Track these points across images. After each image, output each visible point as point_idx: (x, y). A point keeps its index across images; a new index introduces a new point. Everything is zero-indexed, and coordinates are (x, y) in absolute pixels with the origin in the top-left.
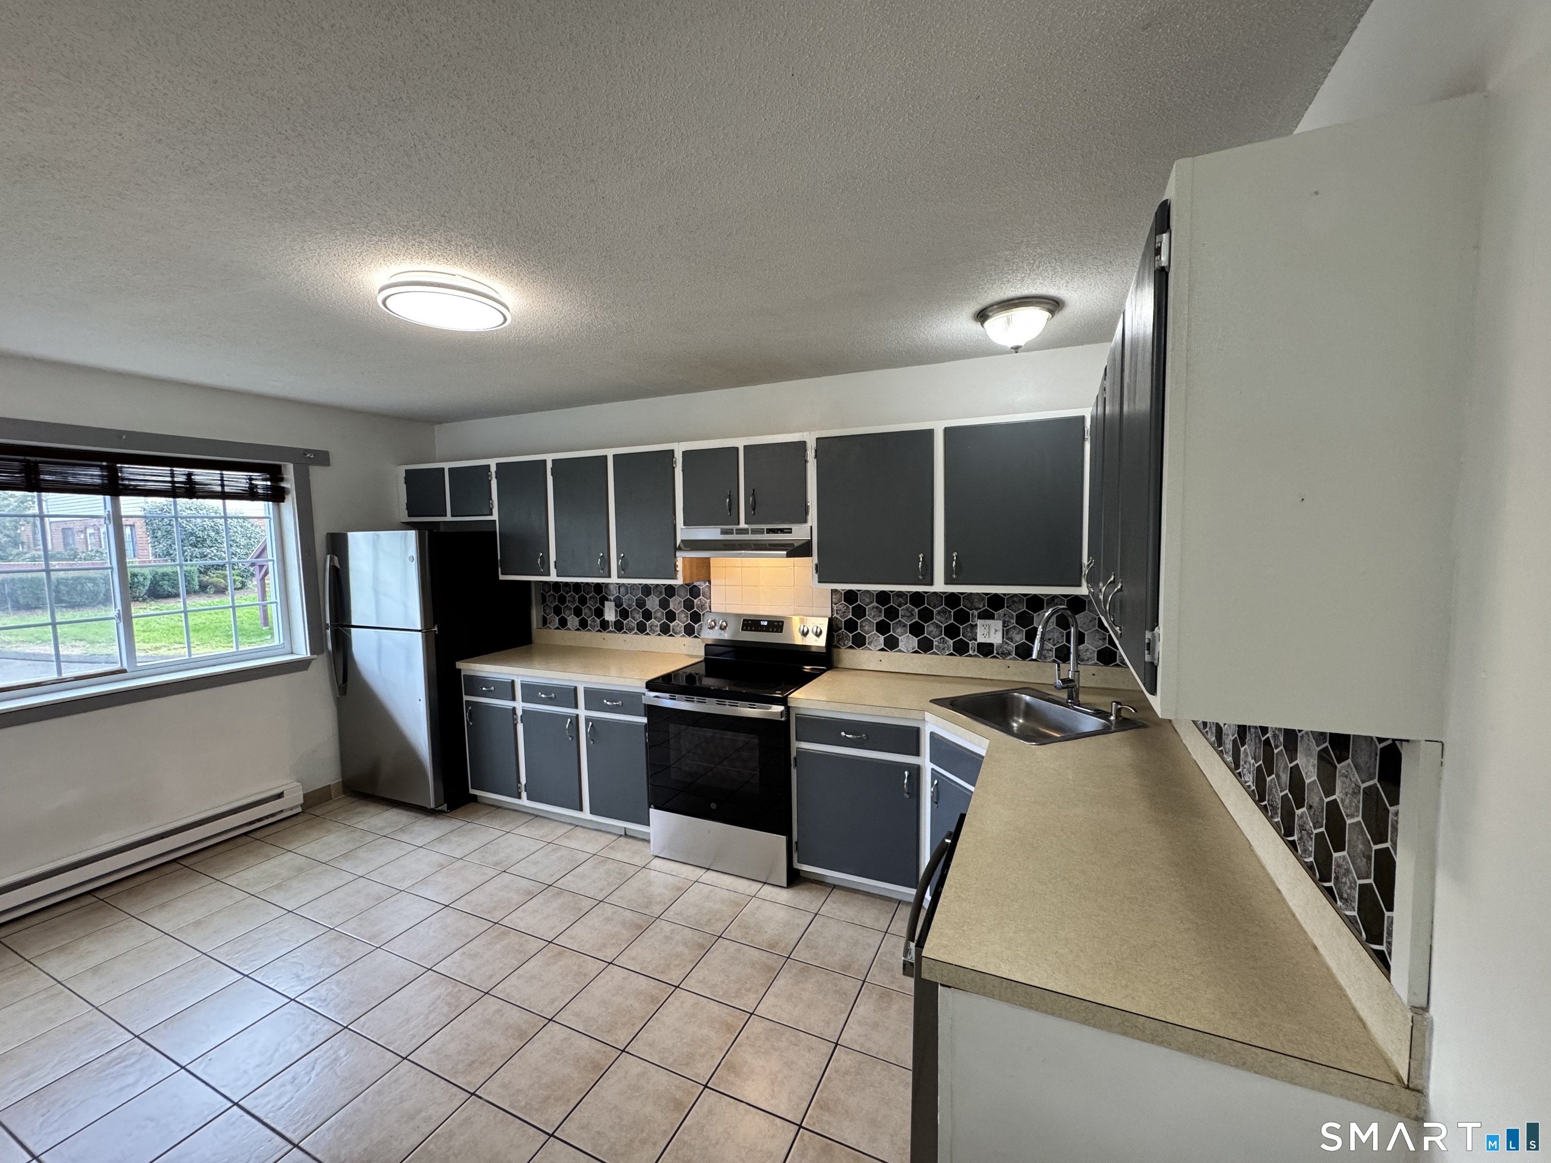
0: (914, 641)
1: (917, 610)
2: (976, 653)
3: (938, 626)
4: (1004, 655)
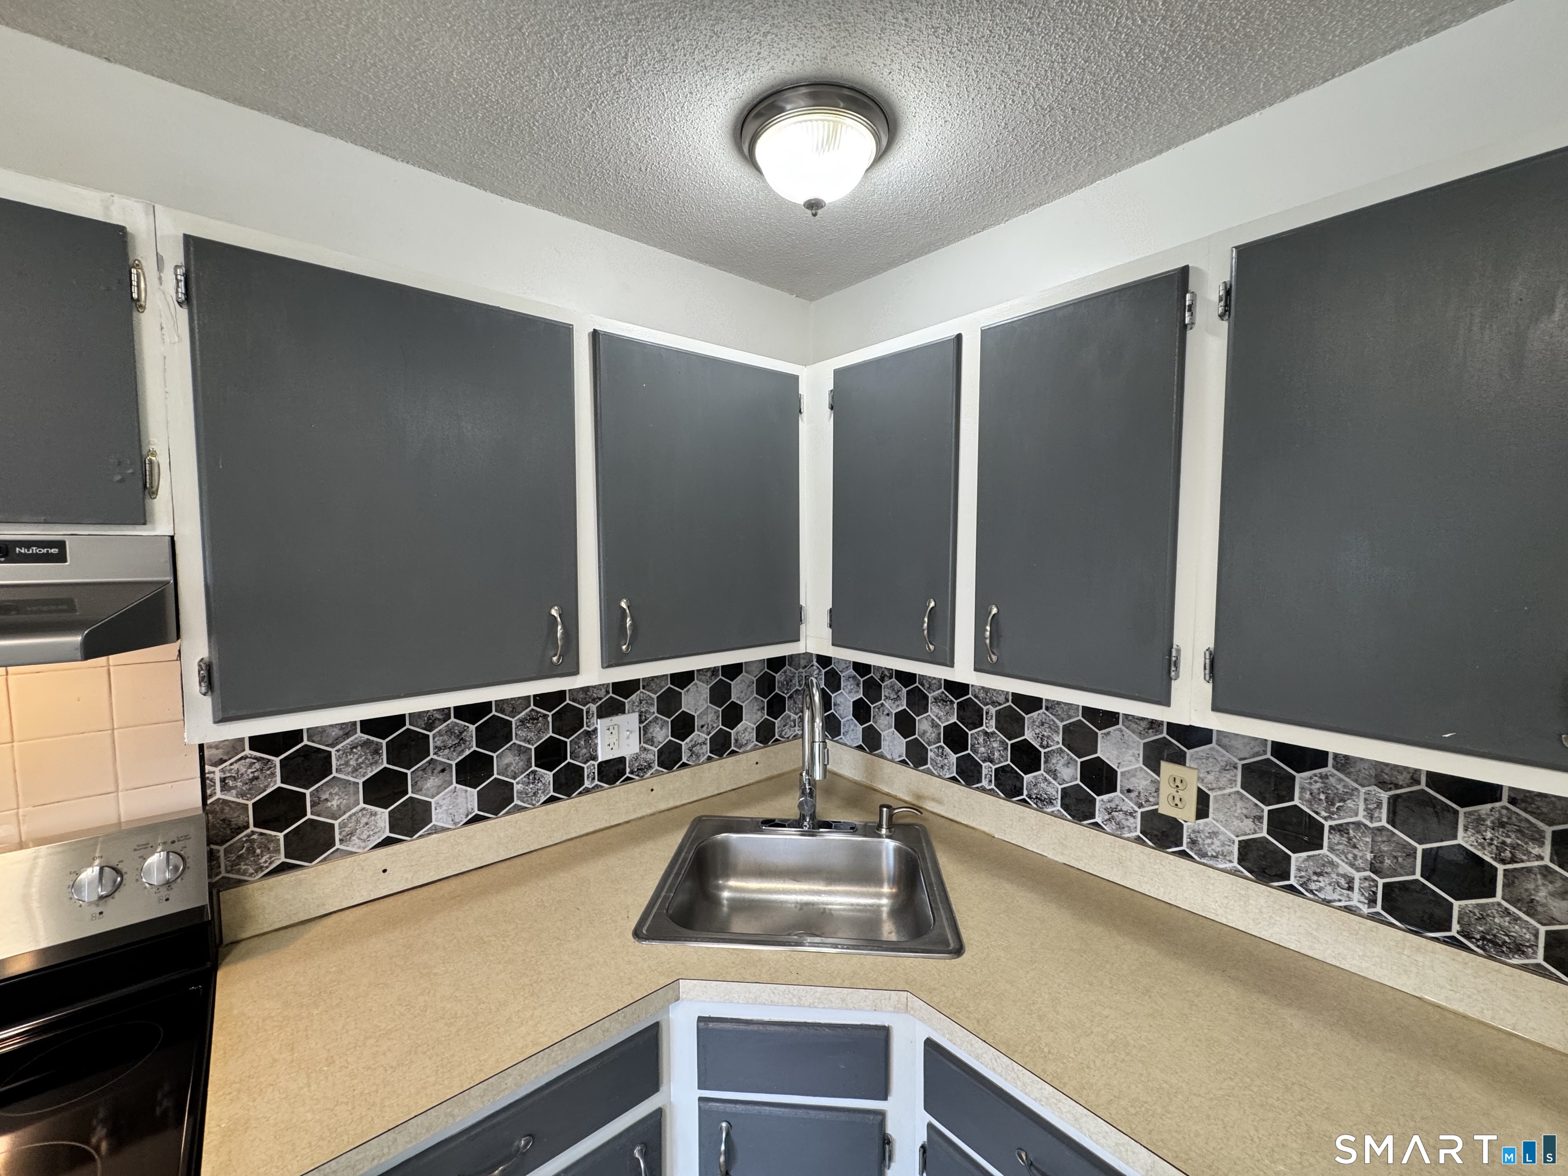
0: (468, 799)
1: (472, 728)
2: (596, 782)
3: (521, 751)
4: (642, 770)
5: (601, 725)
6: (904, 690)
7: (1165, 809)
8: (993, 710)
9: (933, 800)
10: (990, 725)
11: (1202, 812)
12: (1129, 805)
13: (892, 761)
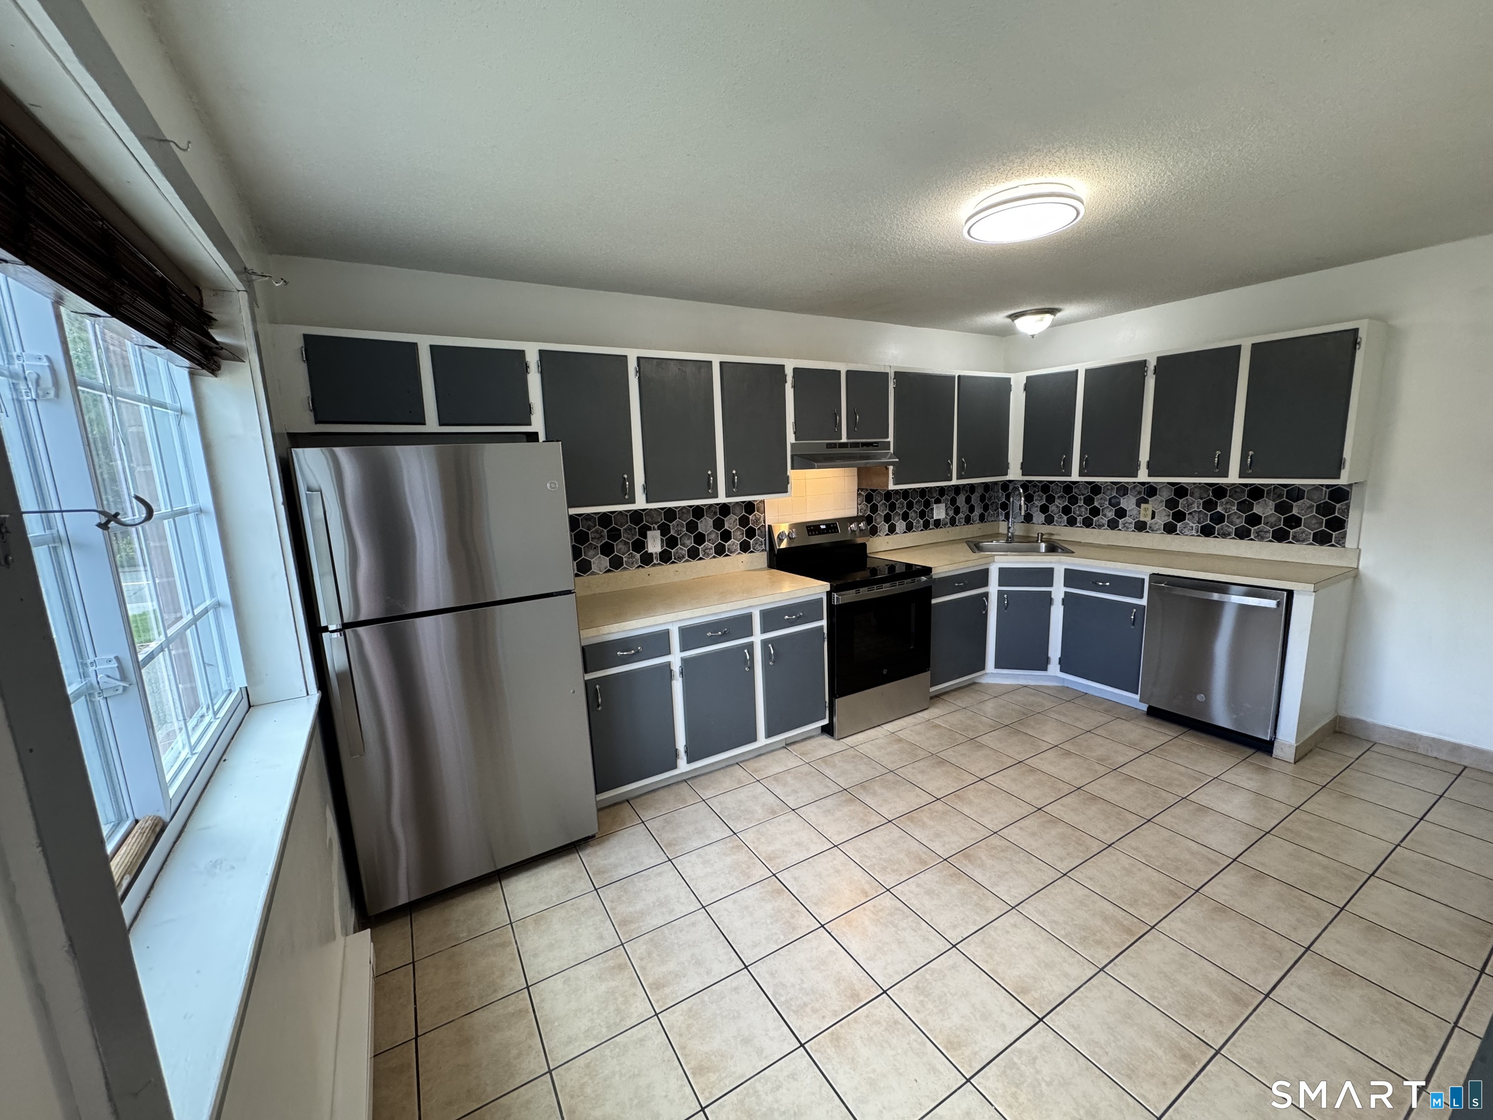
0: (904, 525)
1: (905, 502)
2: (933, 526)
3: (916, 512)
4: (945, 525)
5: (935, 506)
6: (1045, 496)
7: (1142, 519)
8: (1082, 497)
9: (1057, 534)
10: (1081, 503)
11: (1153, 517)
12: (1131, 520)
13: (1038, 524)
